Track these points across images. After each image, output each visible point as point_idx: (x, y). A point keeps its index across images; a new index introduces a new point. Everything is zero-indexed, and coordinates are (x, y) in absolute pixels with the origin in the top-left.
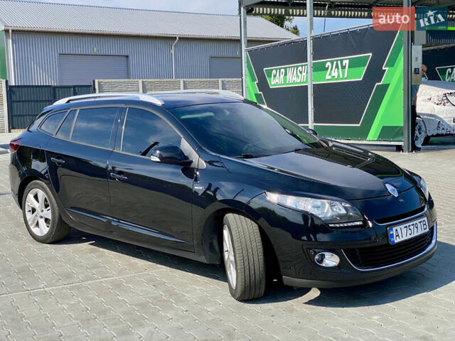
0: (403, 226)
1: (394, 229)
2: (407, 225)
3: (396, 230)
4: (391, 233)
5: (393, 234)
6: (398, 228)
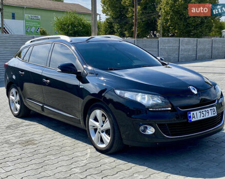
0: (198, 112)
2: (201, 111)
3: (193, 114)
4: (190, 115)
5: (190, 116)
6: (195, 112)
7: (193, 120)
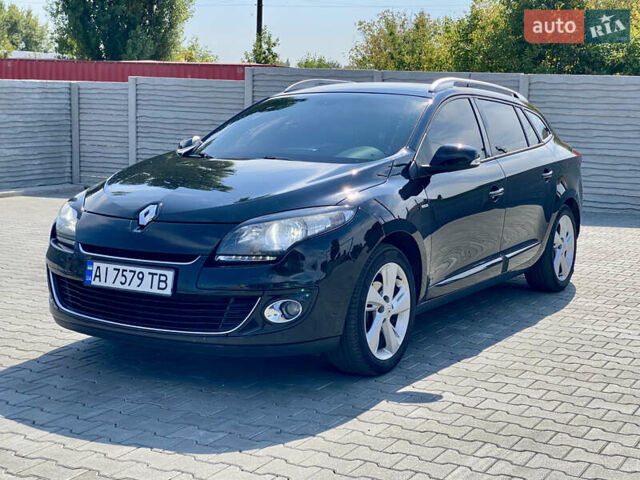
0: (111, 267)
1: (96, 264)
2: (121, 267)
3: (98, 268)
4: (89, 268)
5: (91, 271)
6: (103, 266)
7: (96, 283)
